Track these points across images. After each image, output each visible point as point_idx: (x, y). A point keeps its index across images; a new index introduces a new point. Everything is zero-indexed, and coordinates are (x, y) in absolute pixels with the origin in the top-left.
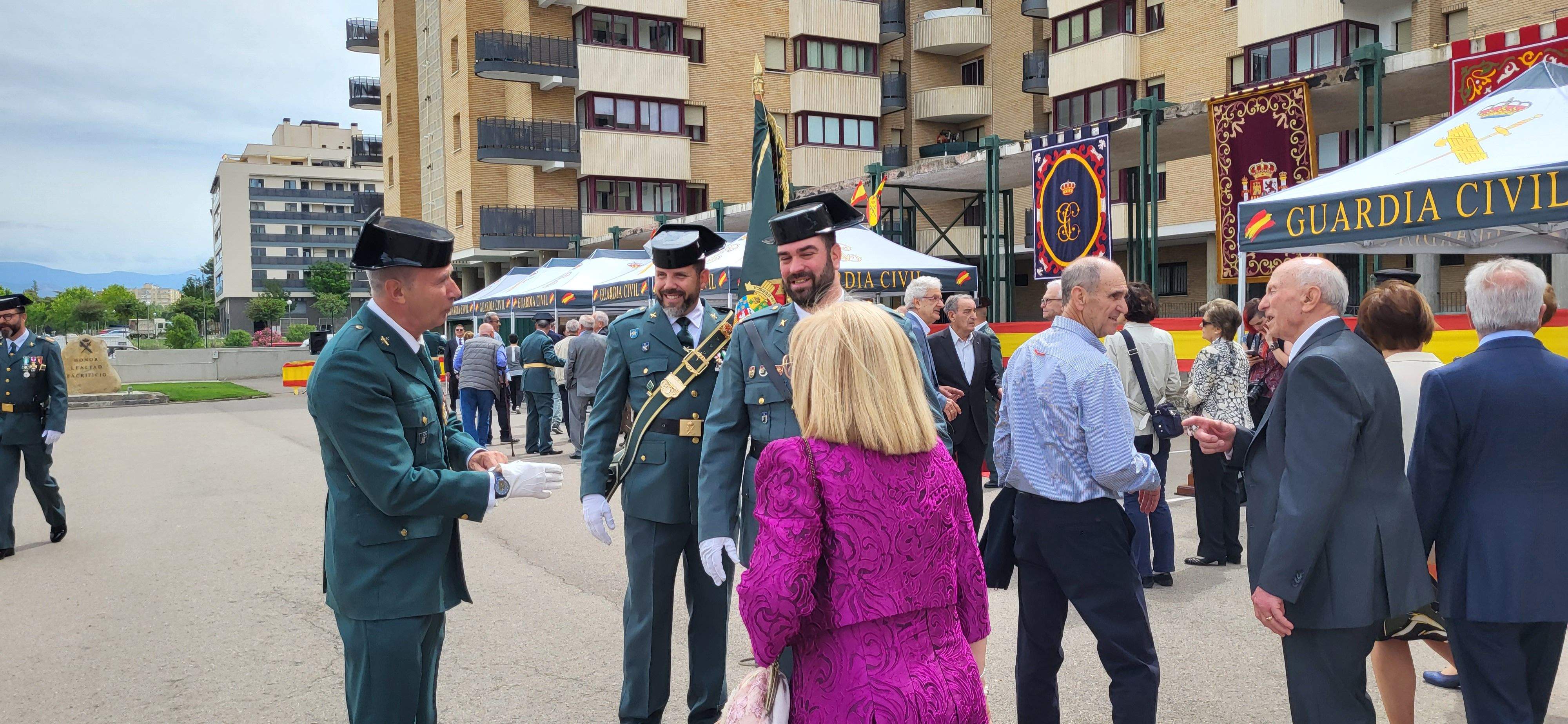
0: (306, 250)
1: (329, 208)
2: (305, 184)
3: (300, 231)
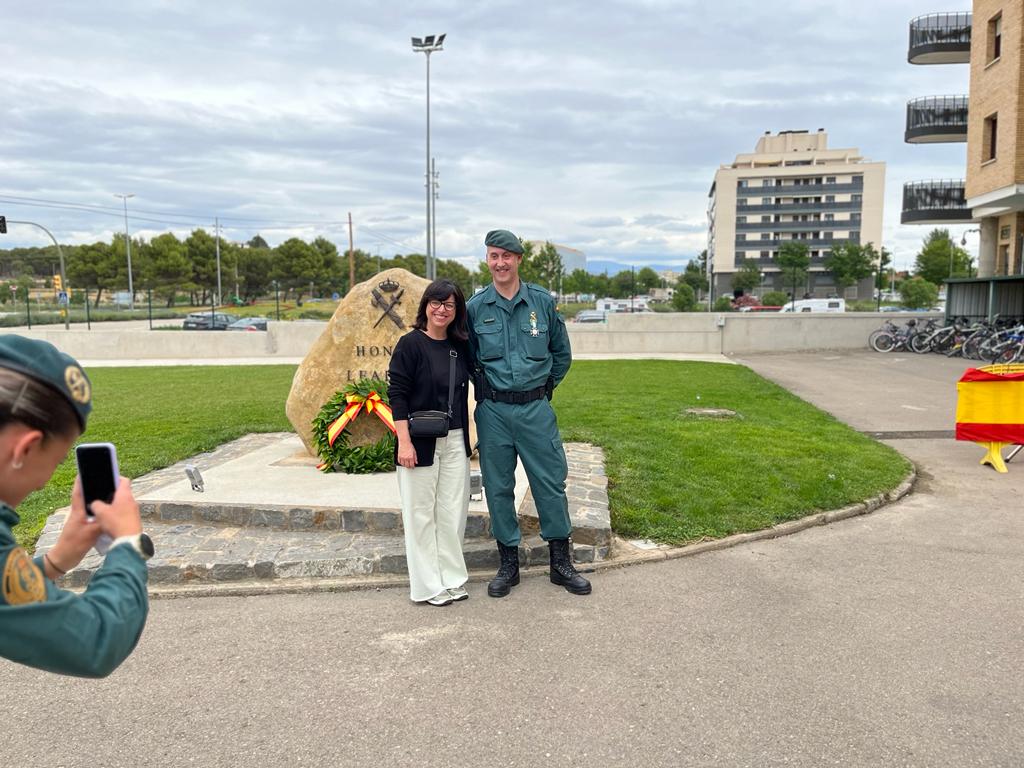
0: (776, 234)
1: (796, 200)
2: (779, 182)
3: (772, 220)
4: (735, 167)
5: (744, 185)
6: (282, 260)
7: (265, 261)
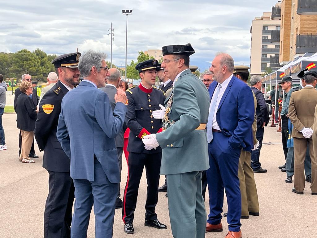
4: (262, 19)
5: (266, 29)
6: (17, 62)
7: (7, 61)
